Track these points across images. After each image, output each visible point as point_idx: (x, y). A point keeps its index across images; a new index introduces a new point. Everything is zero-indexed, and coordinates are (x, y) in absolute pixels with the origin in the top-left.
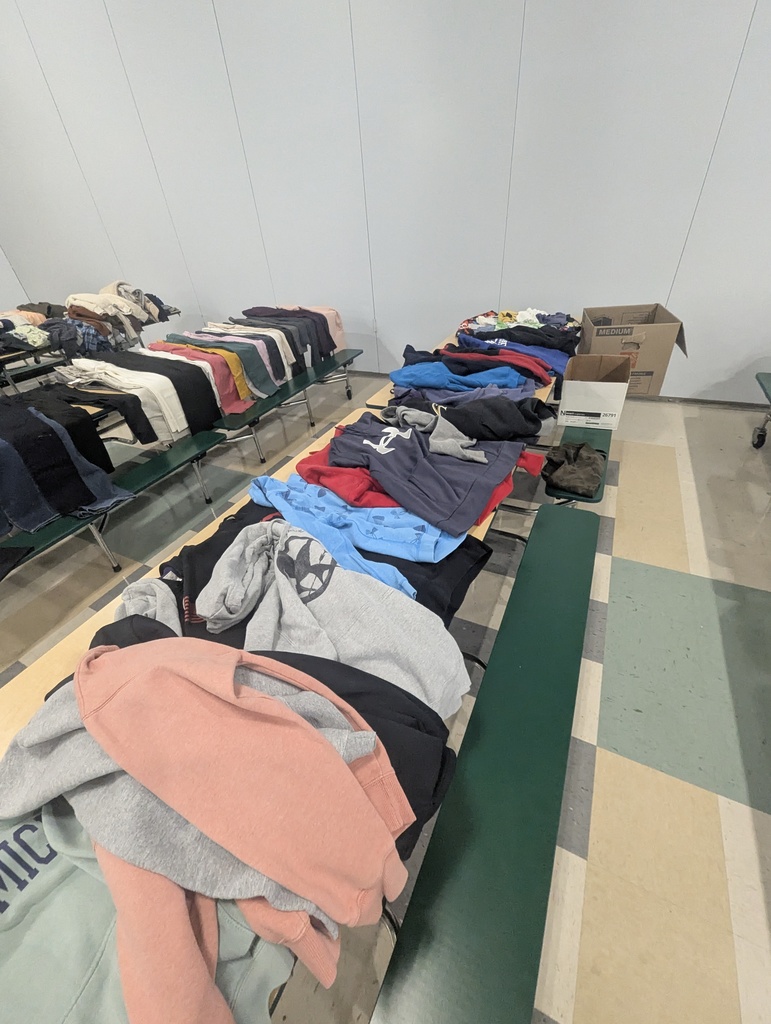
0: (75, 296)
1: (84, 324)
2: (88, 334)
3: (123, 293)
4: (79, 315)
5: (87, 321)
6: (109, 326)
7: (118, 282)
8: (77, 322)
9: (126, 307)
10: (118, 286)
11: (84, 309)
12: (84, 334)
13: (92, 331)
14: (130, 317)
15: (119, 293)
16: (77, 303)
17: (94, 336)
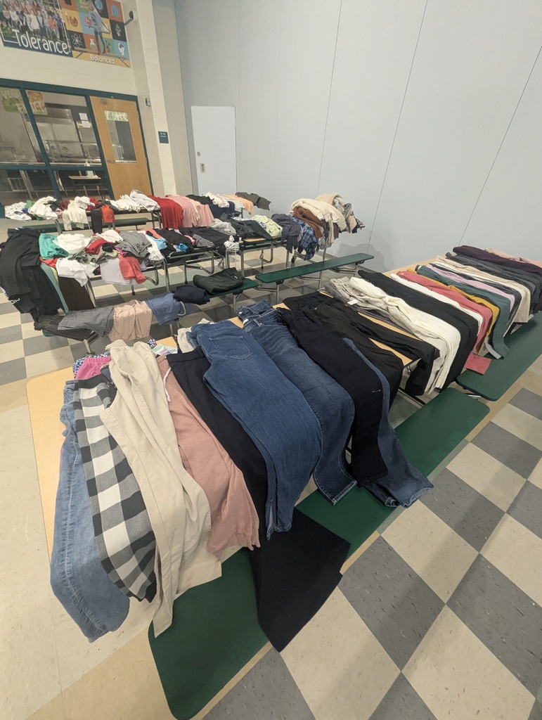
0: (304, 200)
1: (307, 225)
2: (308, 234)
3: (337, 204)
4: (304, 216)
5: (309, 223)
6: (322, 229)
7: (336, 194)
8: (301, 222)
9: (336, 217)
10: (335, 198)
11: (310, 212)
12: (304, 234)
13: (311, 233)
14: (335, 224)
15: (334, 204)
16: (305, 206)
17: (311, 236)
